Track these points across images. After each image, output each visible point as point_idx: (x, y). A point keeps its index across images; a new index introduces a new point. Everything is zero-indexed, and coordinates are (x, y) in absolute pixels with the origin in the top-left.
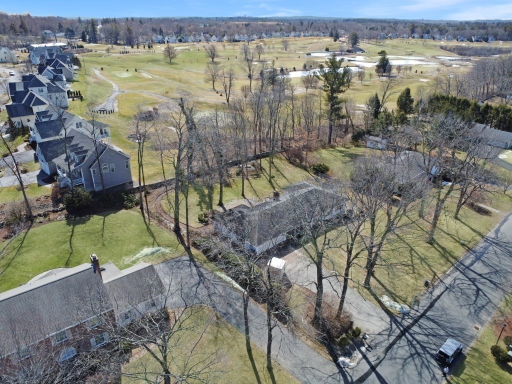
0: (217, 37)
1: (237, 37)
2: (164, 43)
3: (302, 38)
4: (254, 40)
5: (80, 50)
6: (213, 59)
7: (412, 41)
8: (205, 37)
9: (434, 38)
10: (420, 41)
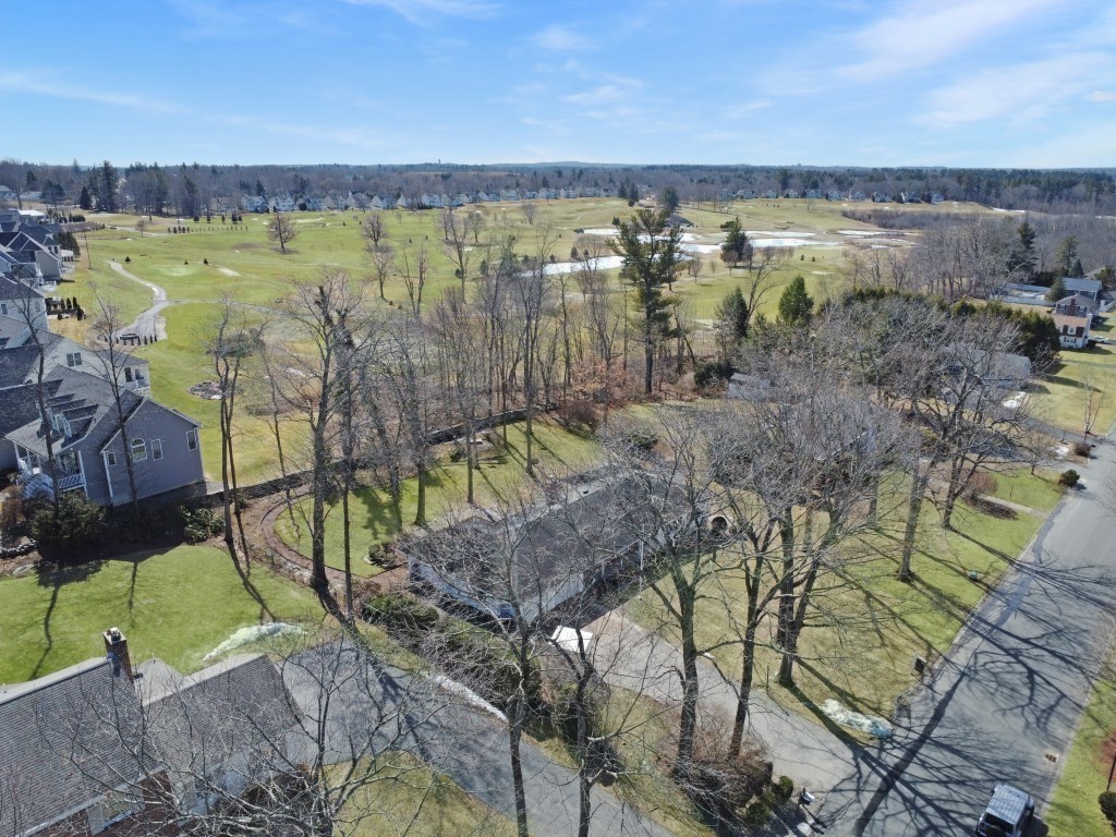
0: (382, 199)
1: (425, 200)
2: (268, 211)
3: (562, 200)
4: (462, 205)
5: (77, 226)
6: (376, 241)
7: (786, 203)
8: (357, 199)
9: (827, 197)
10: (801, 203)
